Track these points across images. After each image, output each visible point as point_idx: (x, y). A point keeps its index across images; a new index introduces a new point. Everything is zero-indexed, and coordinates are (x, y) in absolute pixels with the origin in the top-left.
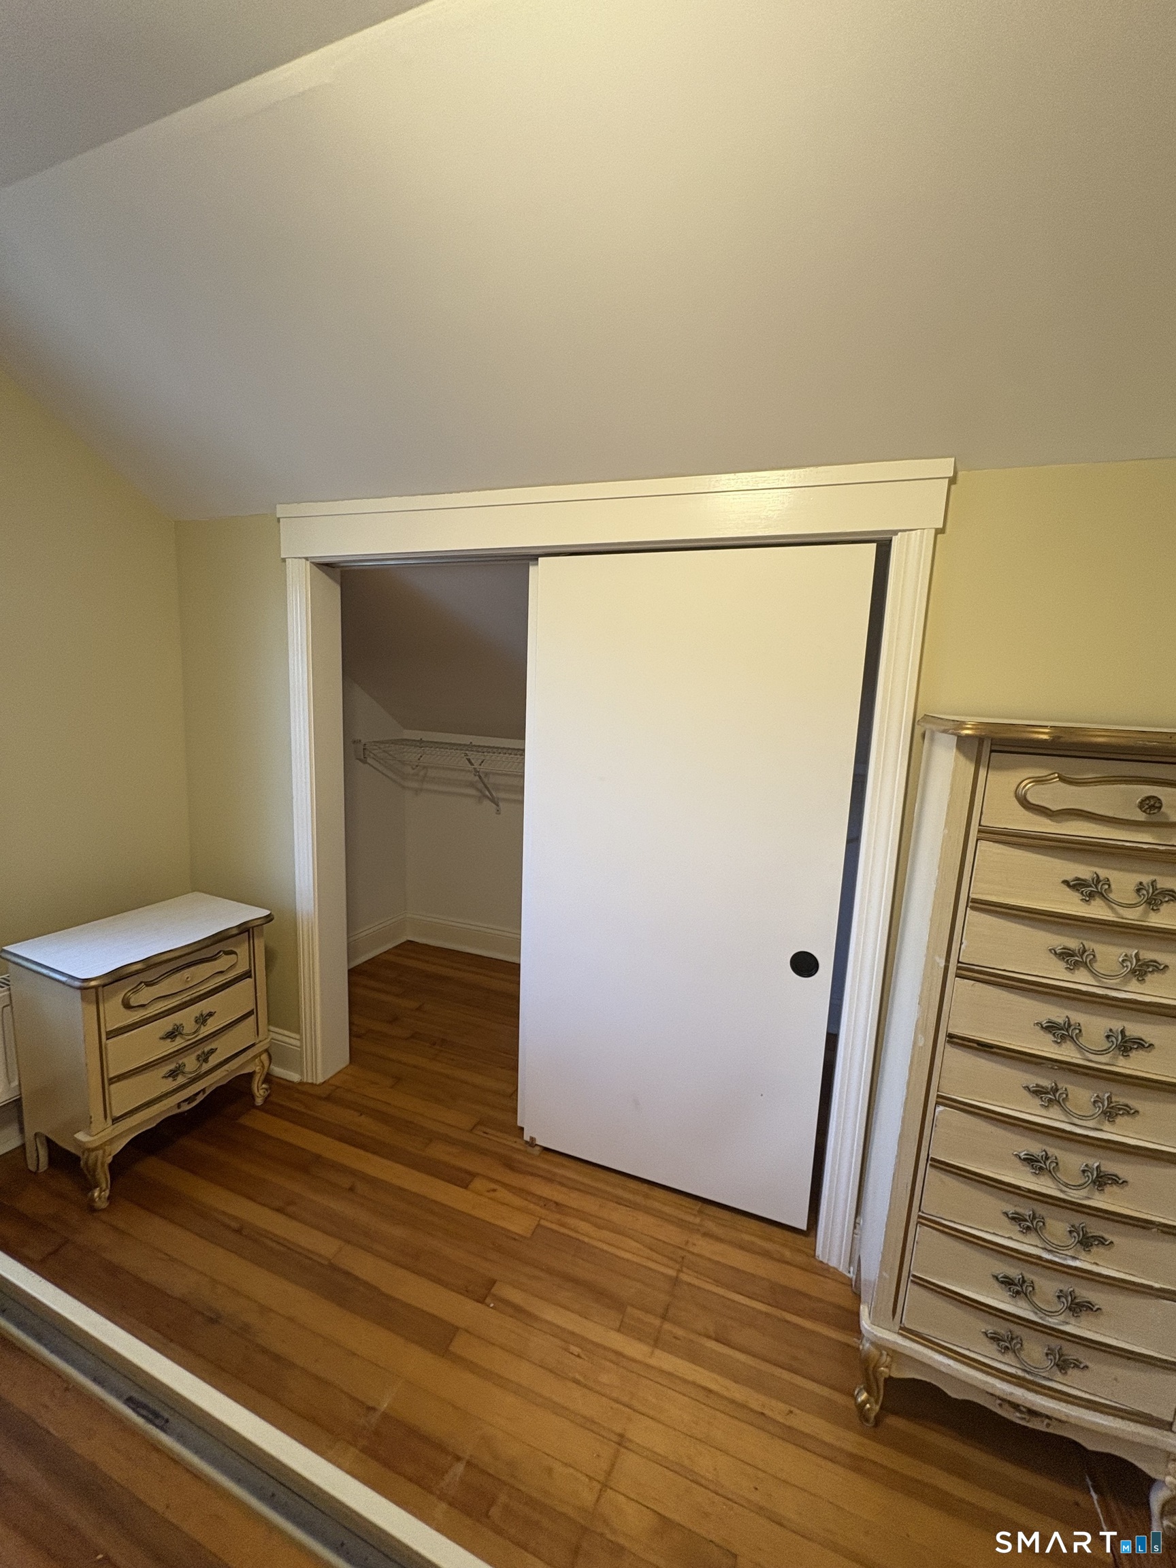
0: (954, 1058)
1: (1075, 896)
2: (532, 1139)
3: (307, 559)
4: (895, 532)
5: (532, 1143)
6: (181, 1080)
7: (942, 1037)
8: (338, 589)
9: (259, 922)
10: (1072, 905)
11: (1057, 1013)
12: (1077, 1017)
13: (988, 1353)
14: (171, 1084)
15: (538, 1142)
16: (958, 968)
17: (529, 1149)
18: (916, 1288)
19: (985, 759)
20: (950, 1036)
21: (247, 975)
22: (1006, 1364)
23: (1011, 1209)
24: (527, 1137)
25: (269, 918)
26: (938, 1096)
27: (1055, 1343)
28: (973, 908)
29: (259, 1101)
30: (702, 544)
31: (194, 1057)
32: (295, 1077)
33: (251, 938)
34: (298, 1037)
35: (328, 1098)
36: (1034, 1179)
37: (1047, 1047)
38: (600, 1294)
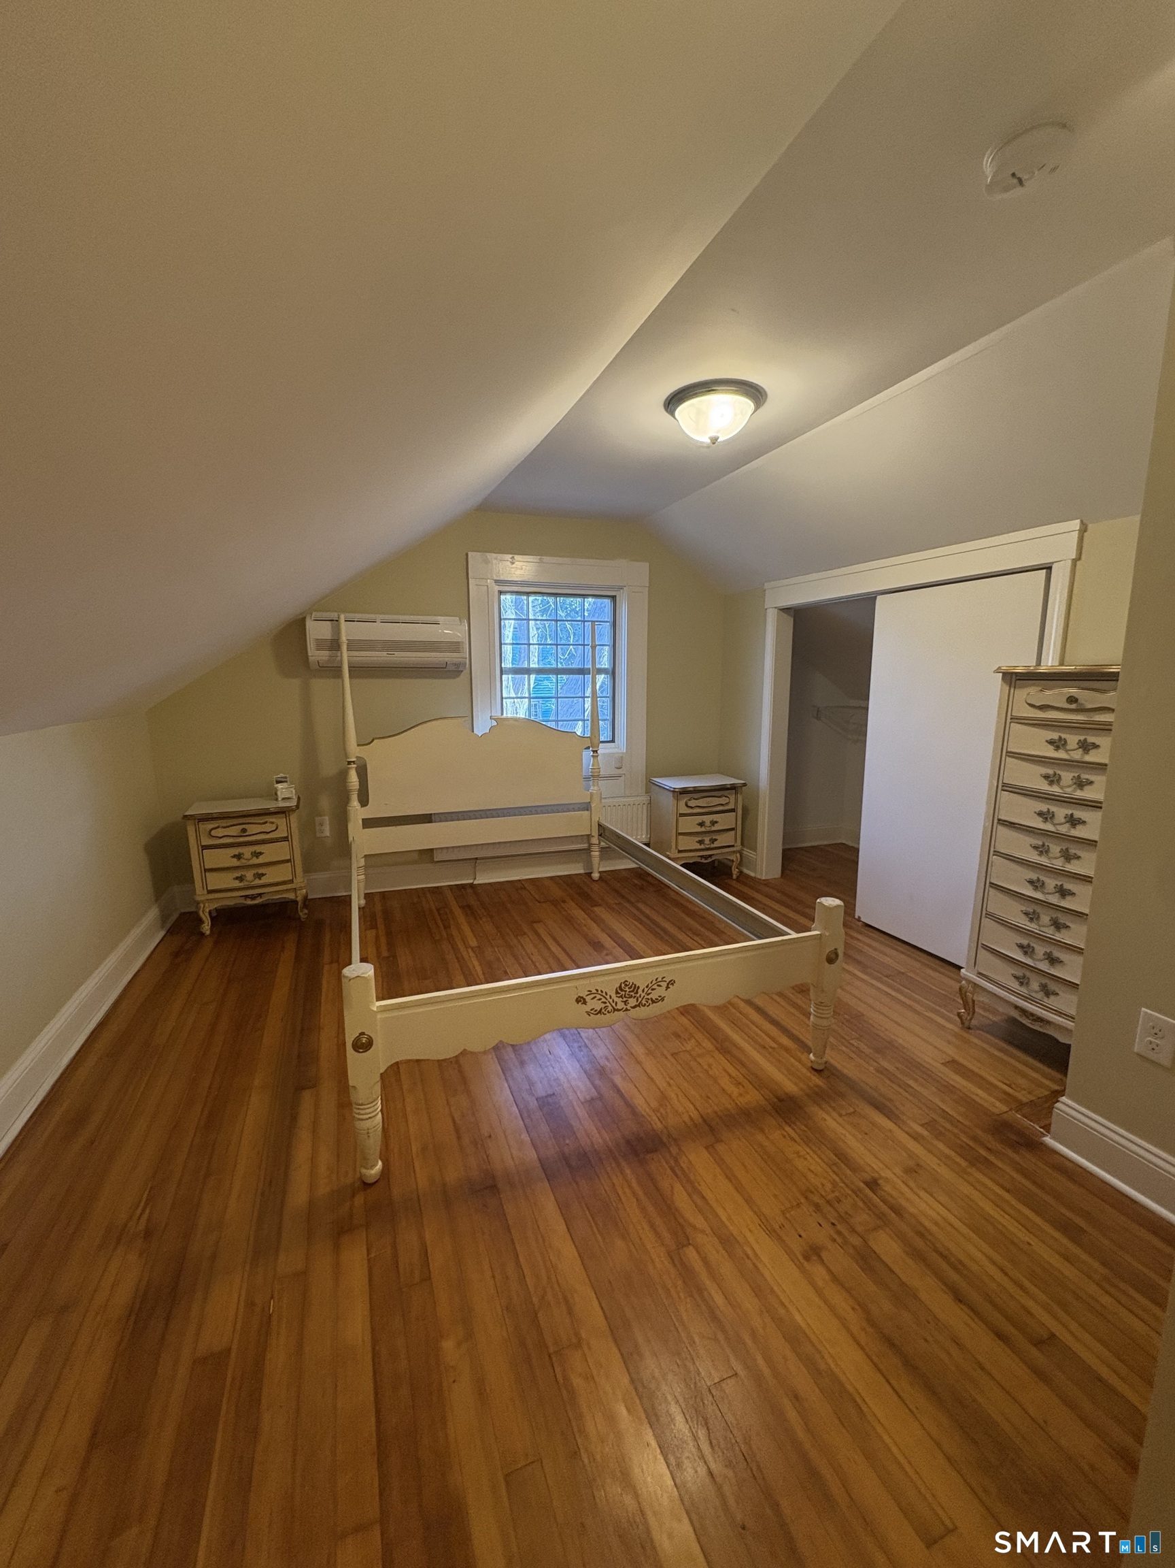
0: (1002, 831)
1: (1051, 748)
2: (859, 917)
3: (776, 608)
4: (1053, 563)
5: (859, 919)
6: (702, 847)
7: (996, 821)
8: (792, 619)
9: (740, 785)
10: (1050, 752)
11: (1043, 807)
12: (1053, 809)
13: (1014, 985)
14: (698, 846)
15: (862, 919)
16: (1003, 786)
17: (858, 923)
18: (984, 951)
19: (1013, 684)
20: (999, 820)
21: (733, 810)
22: (1023, 990)
23: (1024, 908)
24: (856, 917)
25: (745, 785)
26: (995, 851)
27: (1044, 981)
28: (1009, 756)
29: (735, 877)
30: (964, 579)
31: (709, 838)
32: (752, 874)
33: (736, 793)
34: (755, 853)
35: (765, 885)
36: (1034, 892)
37: (1038, 823)
38: (859, 962)
